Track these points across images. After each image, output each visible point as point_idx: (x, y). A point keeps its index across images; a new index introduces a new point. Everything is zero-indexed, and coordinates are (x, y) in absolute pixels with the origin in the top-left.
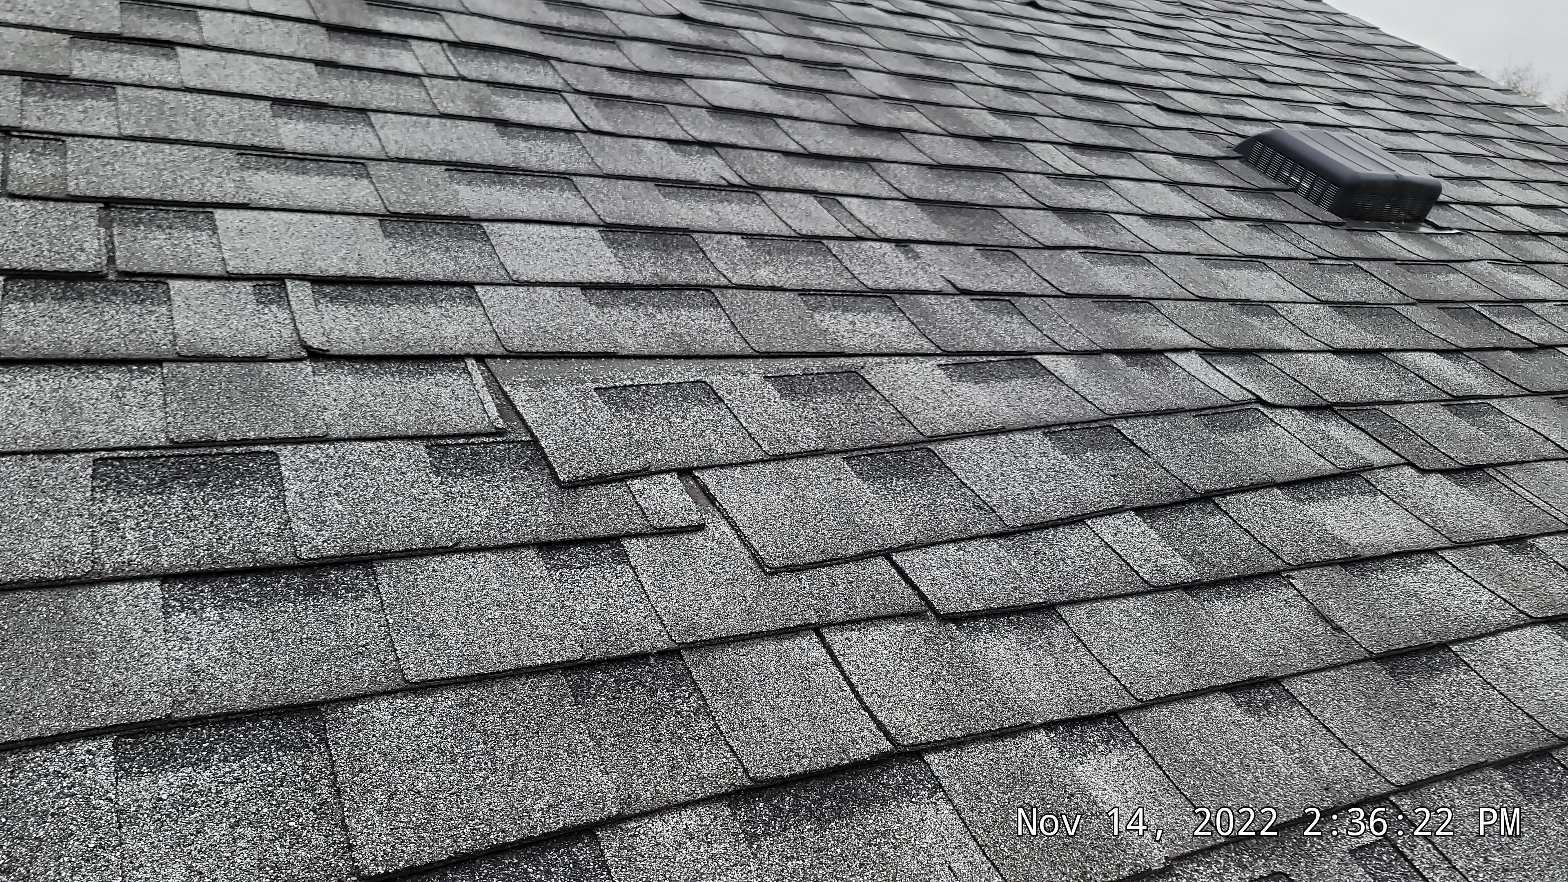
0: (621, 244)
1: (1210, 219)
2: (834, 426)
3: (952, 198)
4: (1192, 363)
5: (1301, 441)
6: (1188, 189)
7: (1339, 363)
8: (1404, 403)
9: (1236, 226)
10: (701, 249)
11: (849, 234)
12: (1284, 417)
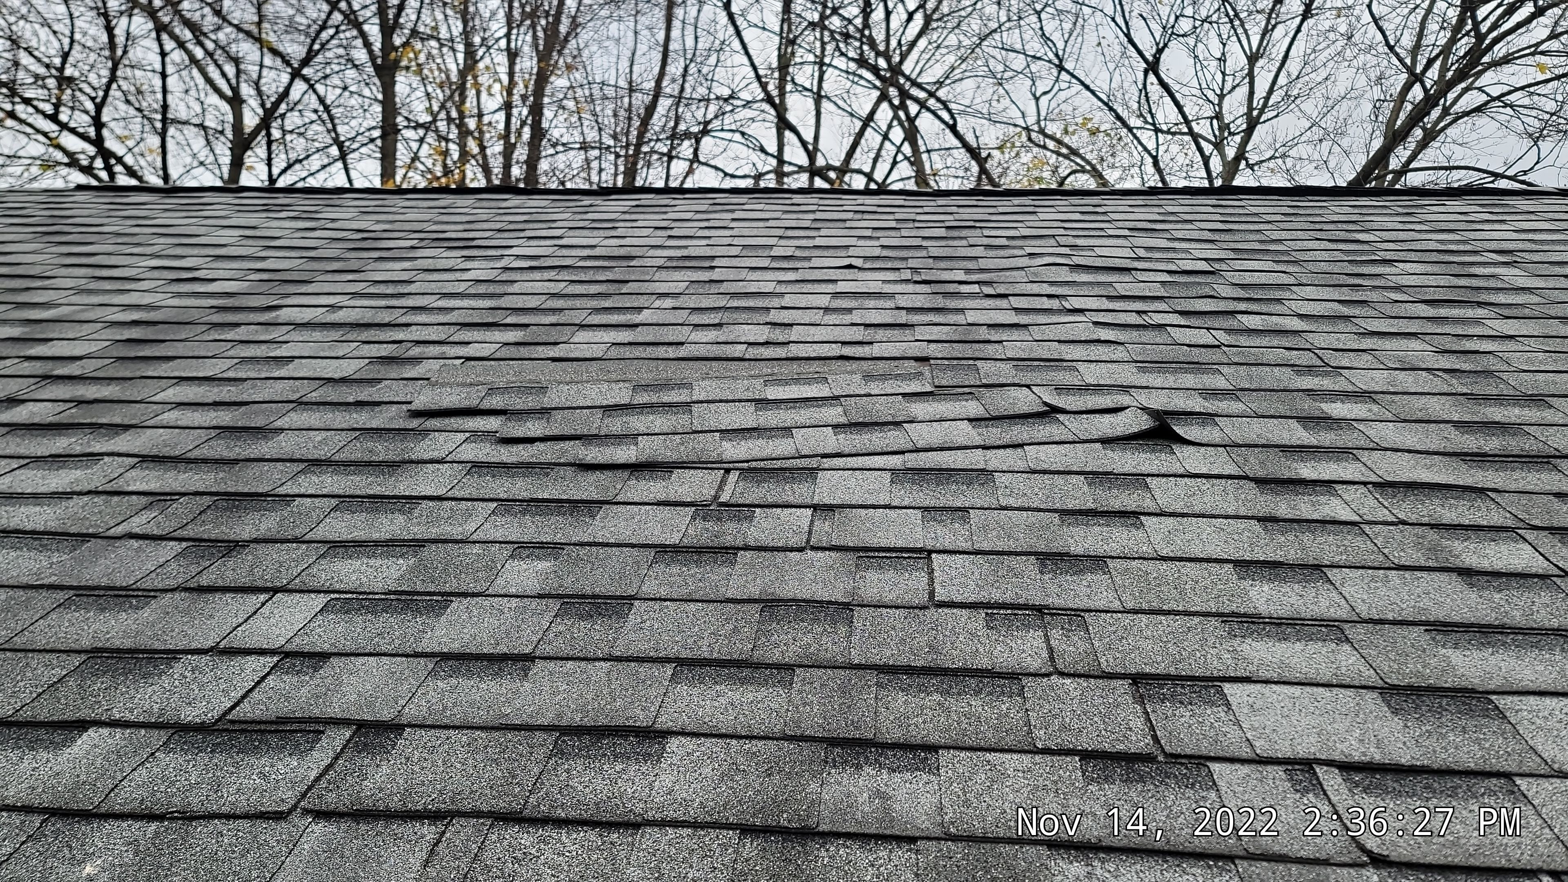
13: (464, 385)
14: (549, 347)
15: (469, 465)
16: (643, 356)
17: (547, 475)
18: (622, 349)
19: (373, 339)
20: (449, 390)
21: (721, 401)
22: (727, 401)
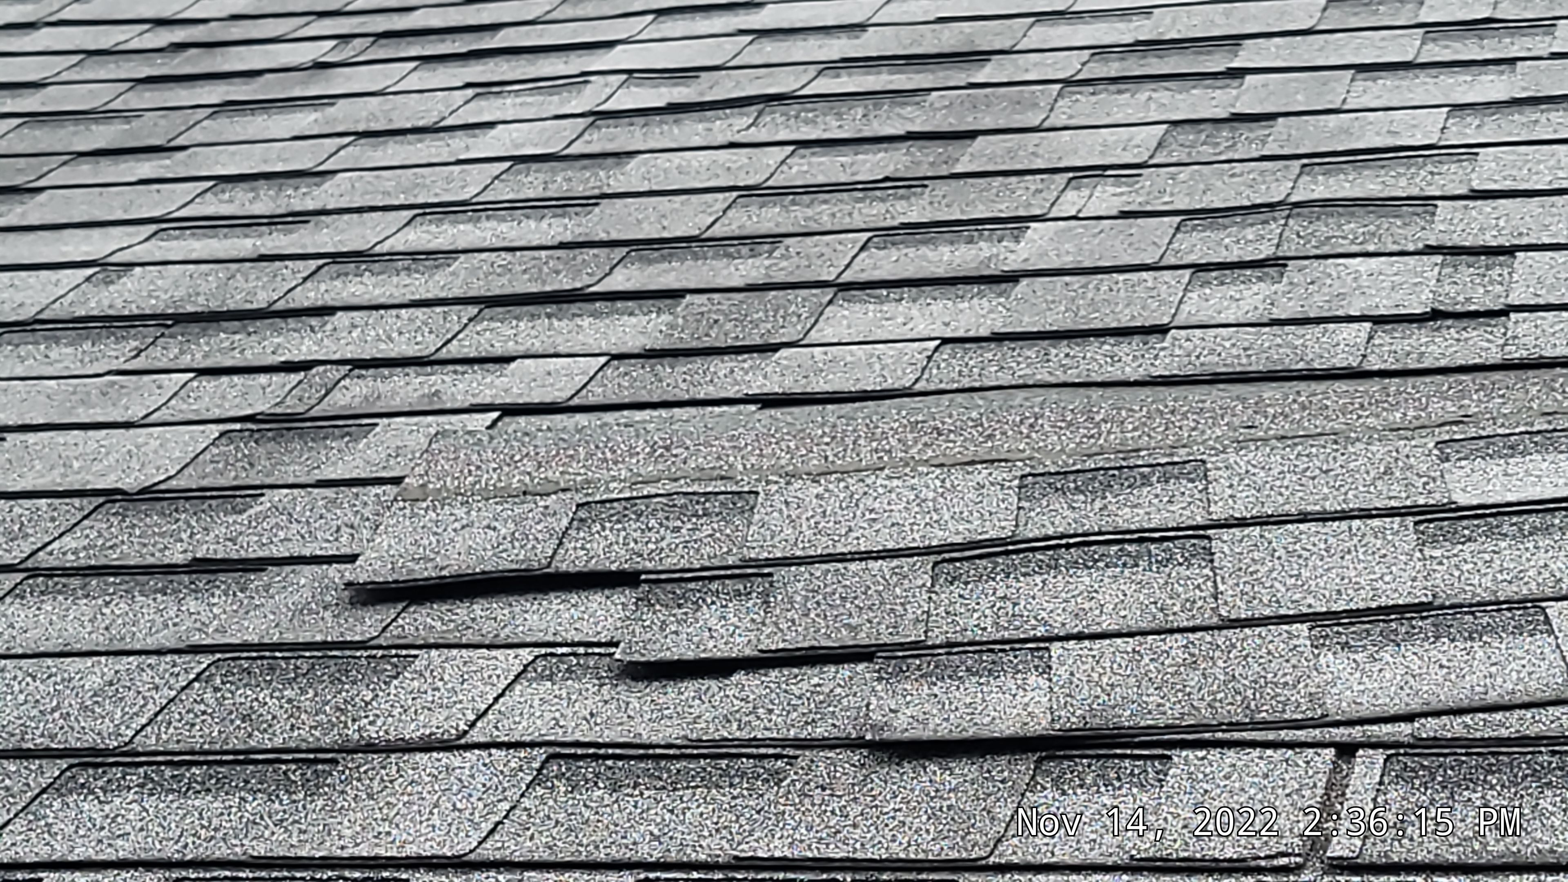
13: (504, 495)
14: (748, 361)
15: (540, 754)
16: (1043, 376)
17: (777, 778)
18: (974, 358)
19: (228, 363)
20: (460, 512)
21: (1304, 518)
22: (1324, 518)
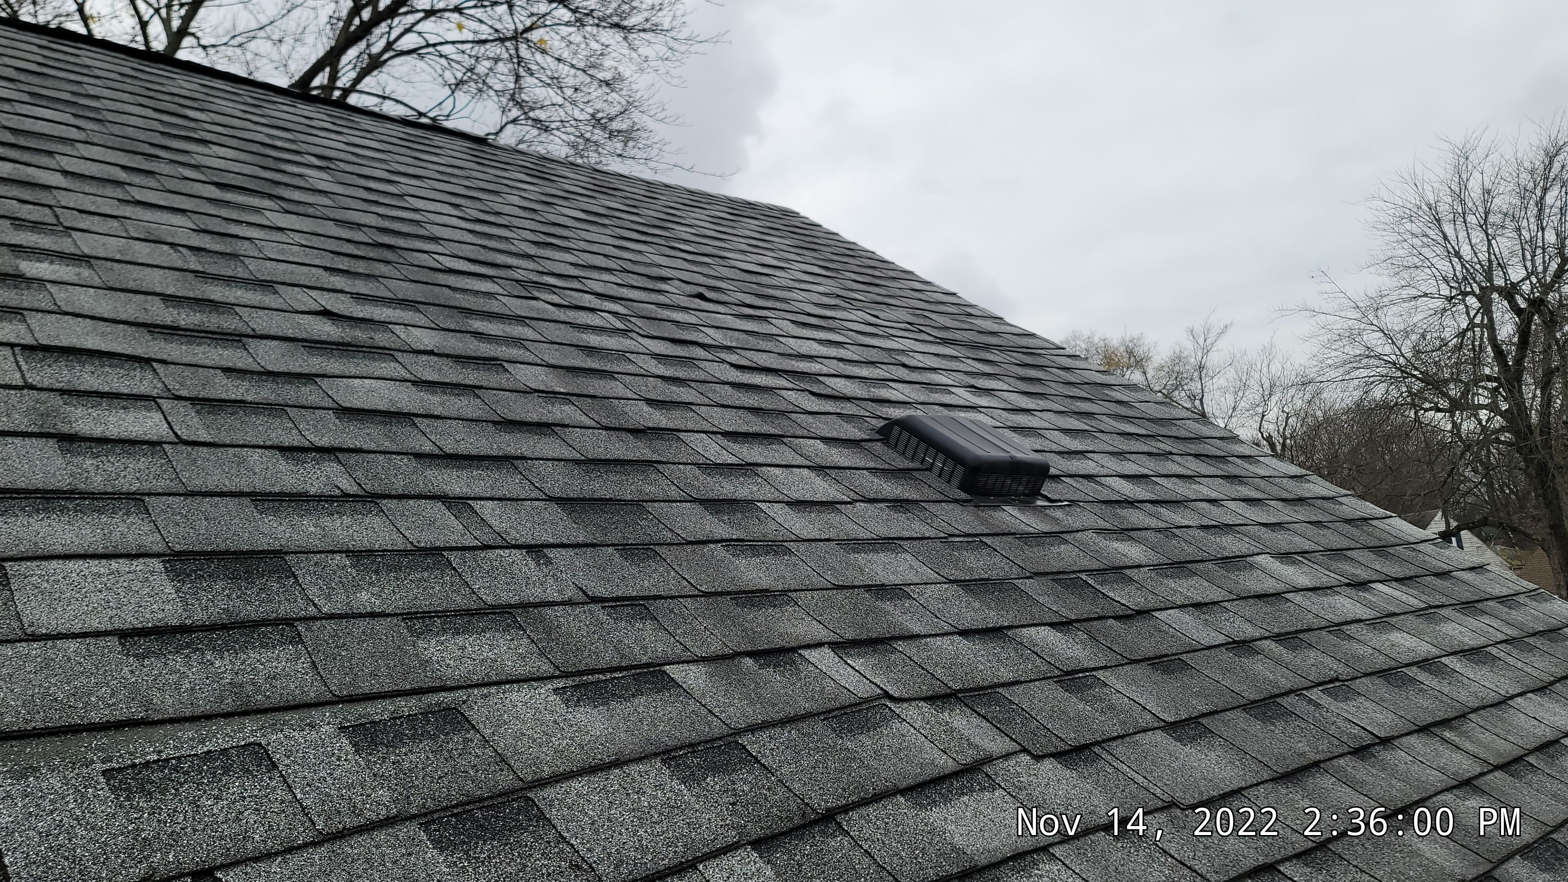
0: (189, 575)
1: (852, 502)
2: (416, 783)
3: (597, 495)
4: (823, 658)
5: (926, 737)
6: (833, 473)
7: (962, 643)
8: (1022, 682)
9: (875, 508)
10: (293, 573)
11: (476, 543)
12: (910, 711)
